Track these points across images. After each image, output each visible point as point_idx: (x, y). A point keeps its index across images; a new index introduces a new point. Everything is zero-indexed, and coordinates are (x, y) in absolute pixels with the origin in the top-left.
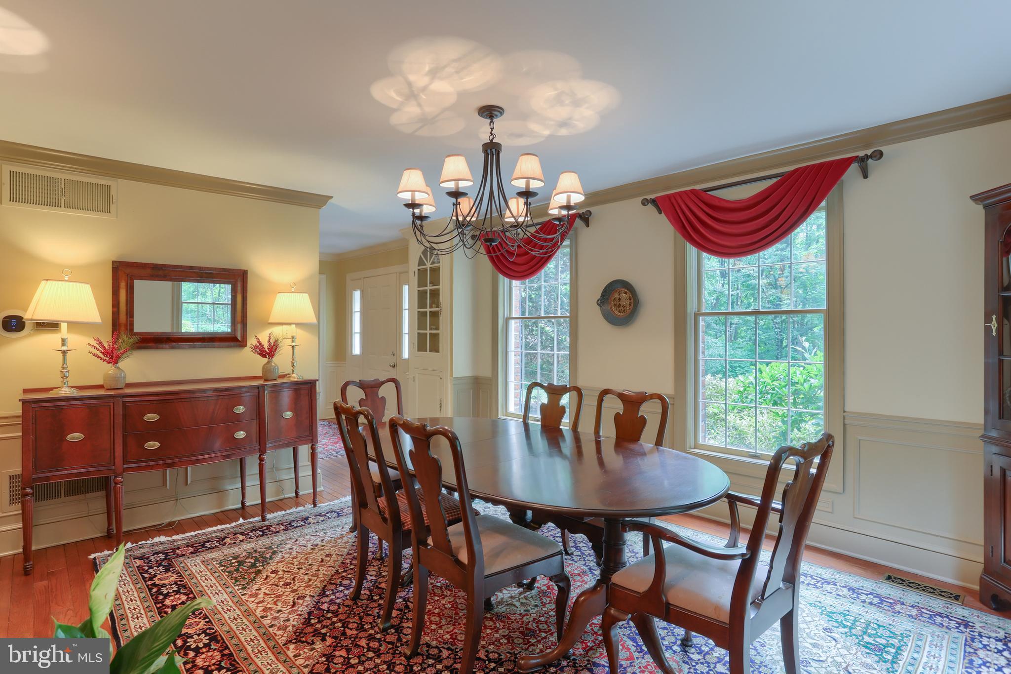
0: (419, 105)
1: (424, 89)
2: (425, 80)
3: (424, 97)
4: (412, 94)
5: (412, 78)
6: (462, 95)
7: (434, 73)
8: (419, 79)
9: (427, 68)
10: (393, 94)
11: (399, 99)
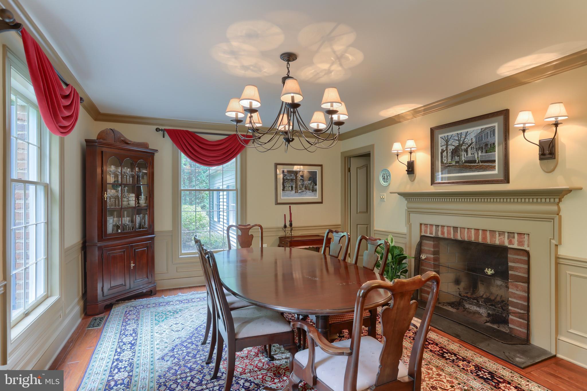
0: (334, 52)
1: (333, 63)
2: (334, 67)
3: (332, 58)
4: (340, 58)
5: (340, 68)
6: (311, 63)
7: (329, 72)
8: (336, 68)
9: (333, 73)
10: (351, 57)
11: (347, 55)
